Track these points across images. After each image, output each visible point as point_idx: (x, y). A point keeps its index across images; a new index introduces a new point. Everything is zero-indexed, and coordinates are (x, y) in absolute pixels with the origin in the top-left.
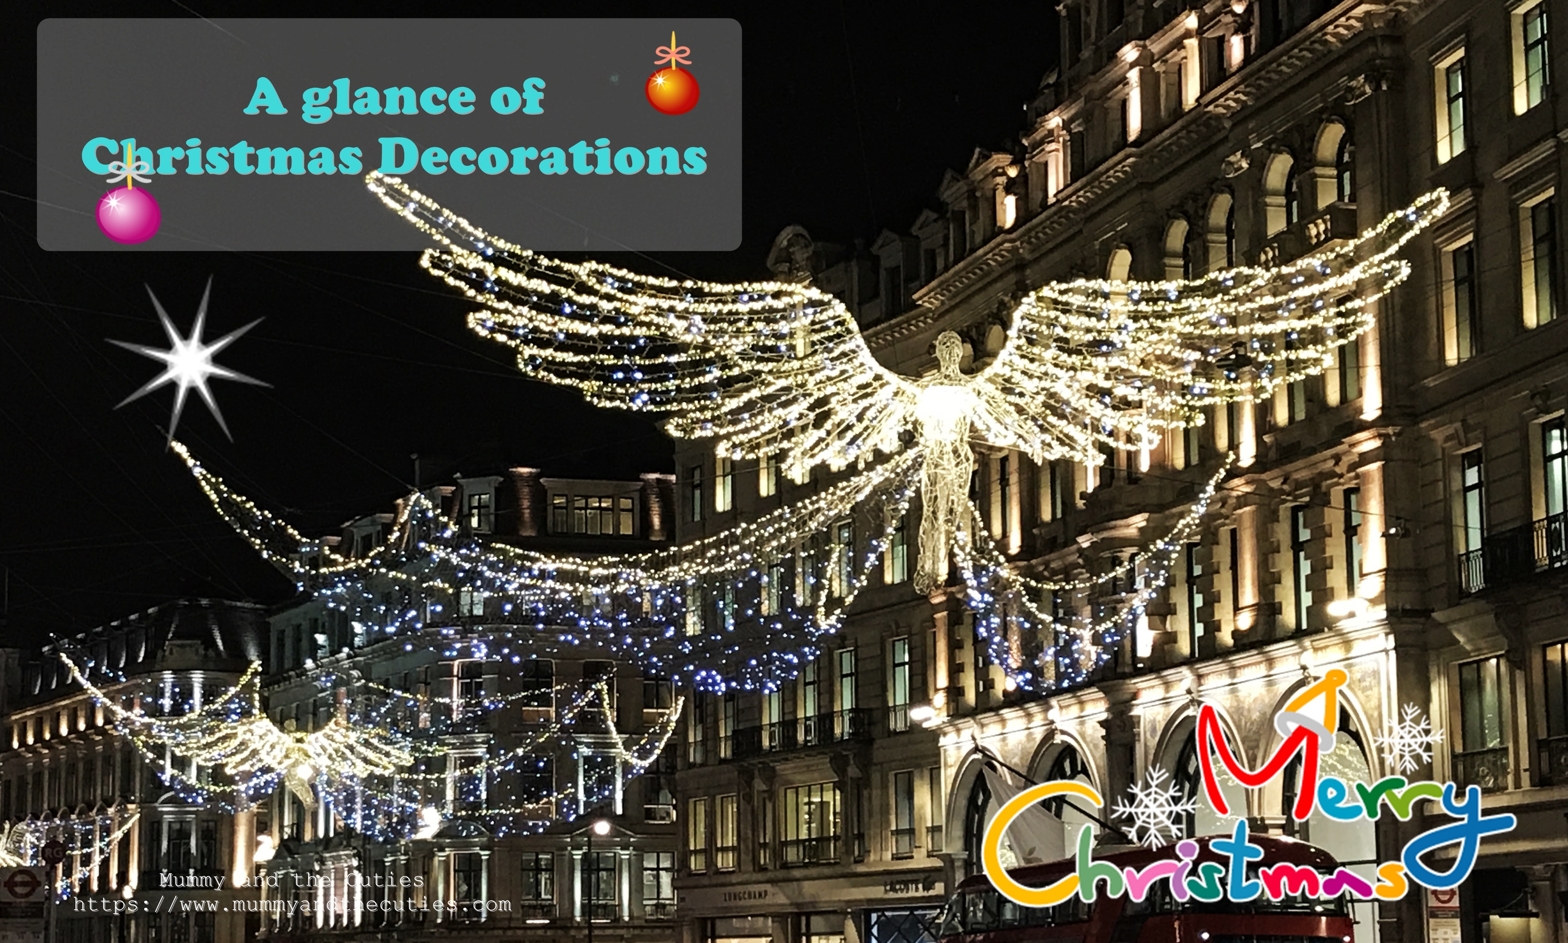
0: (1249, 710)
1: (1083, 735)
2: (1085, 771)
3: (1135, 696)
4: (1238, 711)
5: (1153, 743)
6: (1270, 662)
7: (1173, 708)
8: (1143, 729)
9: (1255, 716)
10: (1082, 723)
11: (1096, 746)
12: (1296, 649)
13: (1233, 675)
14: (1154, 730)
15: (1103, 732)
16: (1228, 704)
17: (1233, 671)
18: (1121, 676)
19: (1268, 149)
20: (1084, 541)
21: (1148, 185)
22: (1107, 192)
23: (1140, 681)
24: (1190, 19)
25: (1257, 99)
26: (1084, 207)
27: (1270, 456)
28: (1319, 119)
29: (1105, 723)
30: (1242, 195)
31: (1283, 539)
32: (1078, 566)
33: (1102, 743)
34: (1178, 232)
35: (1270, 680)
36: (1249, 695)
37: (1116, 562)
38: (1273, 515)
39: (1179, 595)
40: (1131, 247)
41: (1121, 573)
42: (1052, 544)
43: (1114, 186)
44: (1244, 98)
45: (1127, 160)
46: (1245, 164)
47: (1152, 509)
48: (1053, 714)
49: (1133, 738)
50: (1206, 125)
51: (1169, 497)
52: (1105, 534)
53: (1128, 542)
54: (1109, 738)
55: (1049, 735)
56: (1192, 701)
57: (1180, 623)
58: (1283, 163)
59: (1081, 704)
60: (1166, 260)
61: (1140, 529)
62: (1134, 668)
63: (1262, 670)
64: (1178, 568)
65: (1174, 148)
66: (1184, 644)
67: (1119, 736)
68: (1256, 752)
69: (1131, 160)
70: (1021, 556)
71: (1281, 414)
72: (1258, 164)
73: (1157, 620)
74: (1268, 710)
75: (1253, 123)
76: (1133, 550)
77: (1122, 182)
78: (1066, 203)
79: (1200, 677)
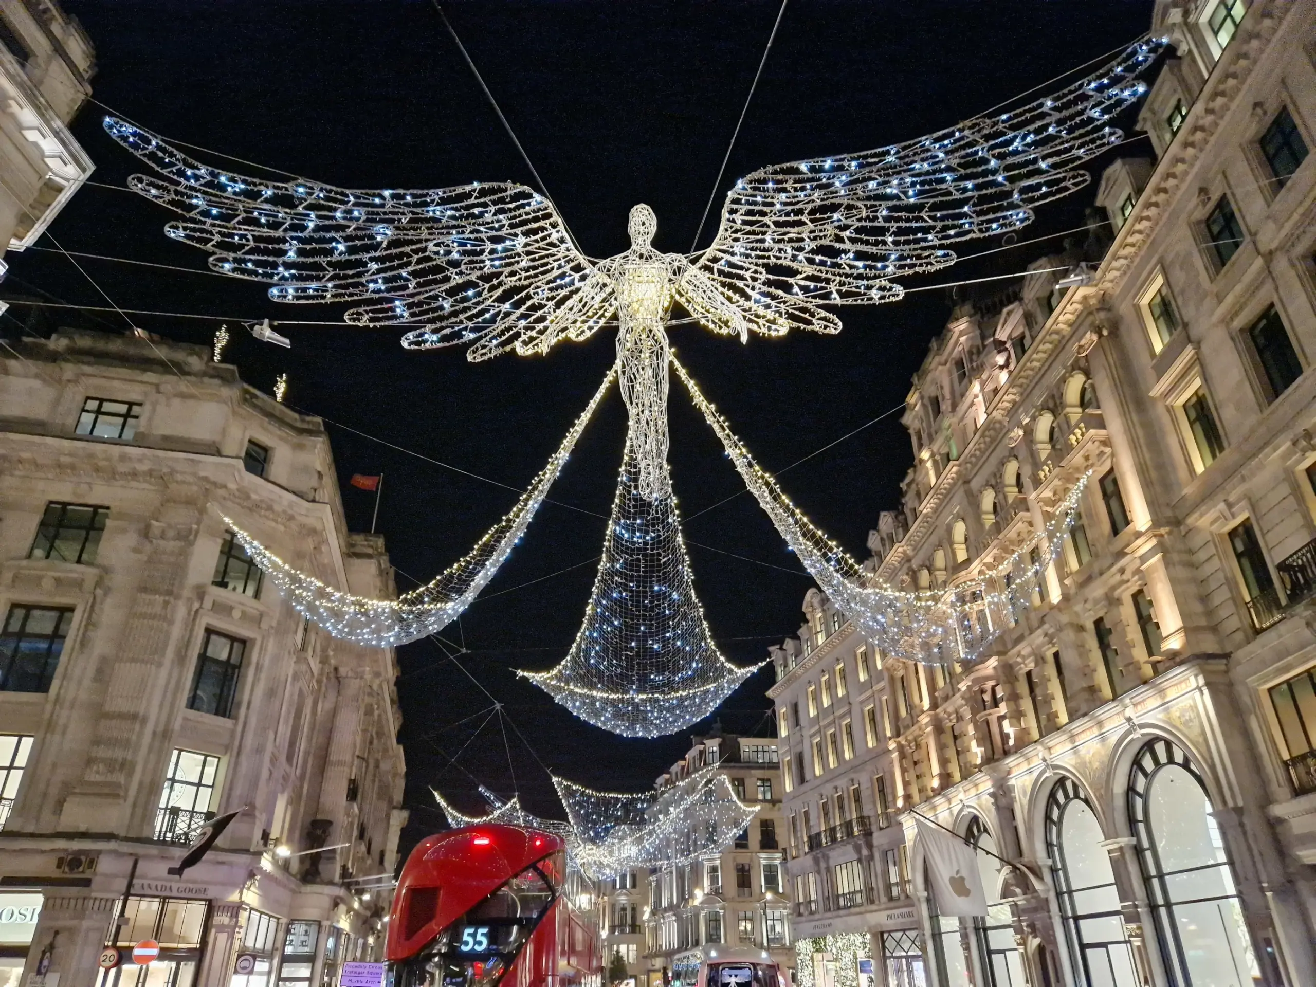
0: (1091, 763)
1: (980, 806)
2: (986, 830)
3: (1009, 773)
4: (1082, 766)
5: (1025, 801)
6: (1100, 724)
7: (1035, 774)
8: (1017, 794)
9: (1096, 765)
10: (979, 798)
11: (989, 811)
12: (1119, 709)
13: (1073, 742)
14: (1025, 792)
15: (992, 800)
16: (1073, 762)
17: (1072, 738)
18: (998, 760)
19: (1034, 418)
20: (963, 686)
21: (967, 482)
22: (945, 496)
23: (1010, 761)
24: (976, 387)
25: (1022, 394)
26: (935, 510)
27: (1073, 591)
28: (1064, 380)
29: (993, 795)
30: (1023, 453)
31: (1092, 643)
32: (962, 706)
33: (993, 808)
34: (988, 499)
35: (1103, 737)
36: (1088, 752)
37: (983, 691)
38: (1081, 628)
39: (1026, 705)
40: (963, 519)
41: (987, 697)
42: (946, 698)
43: (949, 491)
44: (1013, 397)
45: (953, 469)
46: (1021, 433)
47: (1000, 653)
48: (961, 796)
49: (1013, 800)
50: (994, 429)
51: (1009, 646)
52: (973, 676)
53: (988, 678)
54: (996, 804)
55: (961, 810)
56: (1047, 766)
57: (1030, 722)
58: (1045, 422)
59: (976, 785)
60: (984, 516)
61: (995, 668)
62: (1006, 753)
63: (1096, 731)
64: (1023, 688)
65: (978, 453)
66: (1035, 734)
67: (1003, 802)
68: (1103, 791)
69: (955, 469)
70: (930, 709)
71: (1074, 565)
72: (1029, 432)
73: (1014, 721)
74: (1106, 760)
75: (1021, 409)
76: (992, 683)
77: (953, 486)
78: (925, 511)
79: (1049, 749)
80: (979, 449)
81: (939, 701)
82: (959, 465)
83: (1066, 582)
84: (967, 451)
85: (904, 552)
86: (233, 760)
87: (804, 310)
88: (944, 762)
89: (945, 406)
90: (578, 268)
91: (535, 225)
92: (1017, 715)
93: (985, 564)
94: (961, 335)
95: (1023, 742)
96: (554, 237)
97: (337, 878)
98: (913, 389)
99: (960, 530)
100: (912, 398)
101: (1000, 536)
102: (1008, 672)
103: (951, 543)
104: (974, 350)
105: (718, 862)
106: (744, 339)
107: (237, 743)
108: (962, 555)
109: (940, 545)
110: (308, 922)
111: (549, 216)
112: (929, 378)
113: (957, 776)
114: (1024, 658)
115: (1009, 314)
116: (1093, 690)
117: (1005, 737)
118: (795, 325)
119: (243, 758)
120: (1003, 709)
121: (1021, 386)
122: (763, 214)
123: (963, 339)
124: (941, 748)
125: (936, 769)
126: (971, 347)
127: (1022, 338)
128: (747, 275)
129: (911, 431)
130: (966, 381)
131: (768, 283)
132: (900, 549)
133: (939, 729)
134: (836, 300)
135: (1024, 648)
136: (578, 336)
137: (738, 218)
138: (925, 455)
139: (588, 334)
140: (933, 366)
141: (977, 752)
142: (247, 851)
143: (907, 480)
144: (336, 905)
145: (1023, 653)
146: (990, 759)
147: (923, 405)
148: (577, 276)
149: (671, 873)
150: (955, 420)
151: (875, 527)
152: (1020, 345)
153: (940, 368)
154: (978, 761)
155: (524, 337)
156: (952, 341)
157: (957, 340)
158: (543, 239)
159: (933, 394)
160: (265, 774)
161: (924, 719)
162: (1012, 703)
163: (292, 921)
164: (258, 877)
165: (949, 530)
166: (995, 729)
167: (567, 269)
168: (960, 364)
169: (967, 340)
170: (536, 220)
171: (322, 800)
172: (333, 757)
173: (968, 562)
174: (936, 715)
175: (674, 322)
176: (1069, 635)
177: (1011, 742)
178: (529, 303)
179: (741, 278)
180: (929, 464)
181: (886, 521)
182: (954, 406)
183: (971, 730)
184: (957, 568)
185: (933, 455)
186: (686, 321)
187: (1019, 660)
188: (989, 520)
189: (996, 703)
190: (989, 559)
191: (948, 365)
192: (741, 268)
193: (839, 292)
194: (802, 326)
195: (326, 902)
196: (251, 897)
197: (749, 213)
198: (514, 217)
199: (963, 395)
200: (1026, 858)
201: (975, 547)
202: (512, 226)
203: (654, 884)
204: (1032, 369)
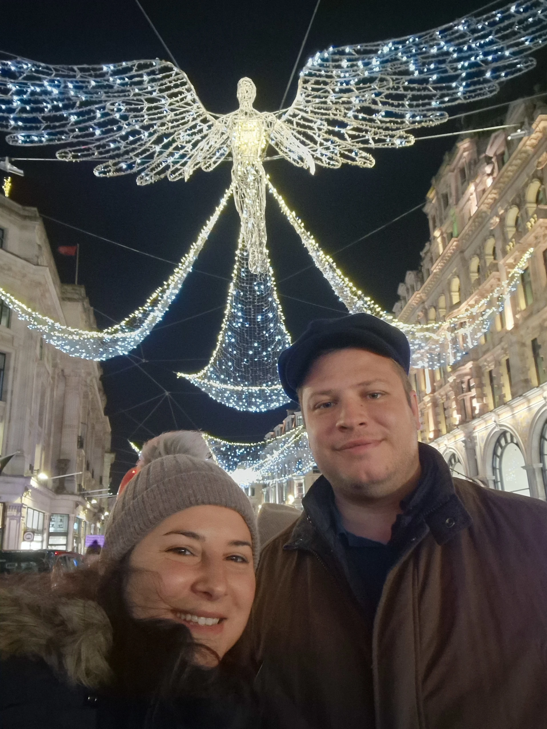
0: (521, 423)
1: (457, 448)
2: (459, 461)
3: (474, 429)
4: (516, 425)
5: (482, 445)
6: (529, 401)
7: (489, 430)
8: (478, 441)
9: (524, 424)
10: (456, 444)
11: (462, 451)
12: (540, 392)
13: (512, 411)
14: (483, 440)
15: (464, 444)
16: (512, 423)
17: (512, 409)
18: (468, 422)
19: (506, 210)
20: (451, 379)
21: (462, 252)
22: (448, 261)
23: (475, 422)
24: (472, 188)
25: (500, 194)
26: (441, 270)
27: (520, 322)
28: (527, 185)
29: (464, 441)
30: (498, 233)
31: (529, 353)
32: (450, 391)
33: (464, 449)
34: (474, 263)
35: (530, 409)
36: (521, 417)
37: (462, 382)
38: (523, 345)
39: (488, 390)
40: (458, 276)
41: (464, 386)
42: (441, 386)
43: (450, 258)
44: (494, 196)
45: (454, 243)
46: (498, 220)
47: (474, 360)
48: (446, 442)
49: (475, 444)
50: (481, 217)
51: (480, 355)
52: (457, 373)
53: (466, 374)
54: (466, 447)
55: (445, 450)
56: (497, 425)
57: (489, 400)
58: (514, 212)
59: (455, 436)
60: (471, 274)
61: (471, 369)
62: (474, 418)
63: (526, 405)
64: (486, 380)
65: (470, 233)
66: (491, 407)
67: (470, 445)
68: (527, 439)
69: (455, 243)
70: (431, 393)
71: (523, 305)
72: (503, 219)
73: (480, 400)
74: (530, 421)
75: (498, 205)
76: (468, 377)
77: (453, 254)
78: (435, 271)
79: (499, 415)
80: (471, 230)
81: (437, 388)
82: (458, 241)
83: (518, 316)
84: (464, 232)
85: (420, 297)
86: (7, 425)
87: (351, 151)
88: (437, 423)
89: (452, 200)
90: (205, 121)
91: (176, 90)
92: (481, 396)
93: (469, 305)
94: (464, 151)
95: (484, 410)
96: (189, 99)
97: (76, 491)
98: (432, 188)
99: (456, 283)
100: (431, 195)
101: (480, 287)
102: (478, 372)
103: (450, 291)
104: (472, 162)
105: (302, 481)
106: (313, 171)
107: (8, 415)
108: (456, 299)
109: (443, 293)
110: (62, 515)
111: (184, 84)
112: (442, 181)
113: (444, 431)
114: (489, 362)
115: (496, 137)
116: (527, 381)
117: (473, 409)
118: (345, 161)
119: (13, 423)
120: (473, 392)
121: (500, 188)
122: (325, 83)
123: (465, 154)
124: (436, 415)
125: (432, 427)
126: (471, 160)
127: (503, 154)
128: (315, 126)
129: (430, 217)
130: (466, 183)
131: (329, 132)
132: (418, 296)
133: (435, 404)
134: (372, 145)
135: (489, 357)
136: (206, 168)
137: (309, 86)
138: (437, 233)
139: (213, 167)
140: (445, 173)
141: (456, 417)
142: (22, 476)
143: (425, 250)
144: (77, 505)
145: (488, 359)
146: (464, 422)
147: (438, 199)
148: (205, 127)
149: (275, 487)
150: (458, 210)
151: (403, 280)
152: (501, 159)
153: (450, 174)
154: (457, 423)
155: (172, 169)
156: (458, 155)
157: (462, 155)
158: (182, 100)
159: (444, 192)
160: (27, 432)
161: (427, 399)
162: (479, 389)
163: (52, 514)
164: (30, 490)
165: (449, 283)
166: (468, 404)
167: (198, 121)
168: (462, 171)
169: (468, 154)
170: (176, 86)
171: (62, 447)
172: (67, 422)
173: (459, 304)
174: (434, 396)
175: (268, 158)
176: (516, 348)
177: (477, 412)
178: (174, 145)
179: (311, 128)
180: (439, 240)
181: (410, 277)
182: (458, 200)
183: (454, 405)
184: (452, 307)
185: (442, 234)
186: (276, 157)
187: (485, 363)
188: (475, 276)
189: (469, 389)
190: (472, 302)
191: (456, 171)
192: (311, 121)
193: (373, 139)
194: (350, 162)
195: (71, 504)
196: (27, 500)
197: (317, 83)
198: (162, 85)
199: (463, 193)
200: (480, 476)
201: (465, 295)
202: (161, 91)
203: (265, 493)
204: (508, 177)
